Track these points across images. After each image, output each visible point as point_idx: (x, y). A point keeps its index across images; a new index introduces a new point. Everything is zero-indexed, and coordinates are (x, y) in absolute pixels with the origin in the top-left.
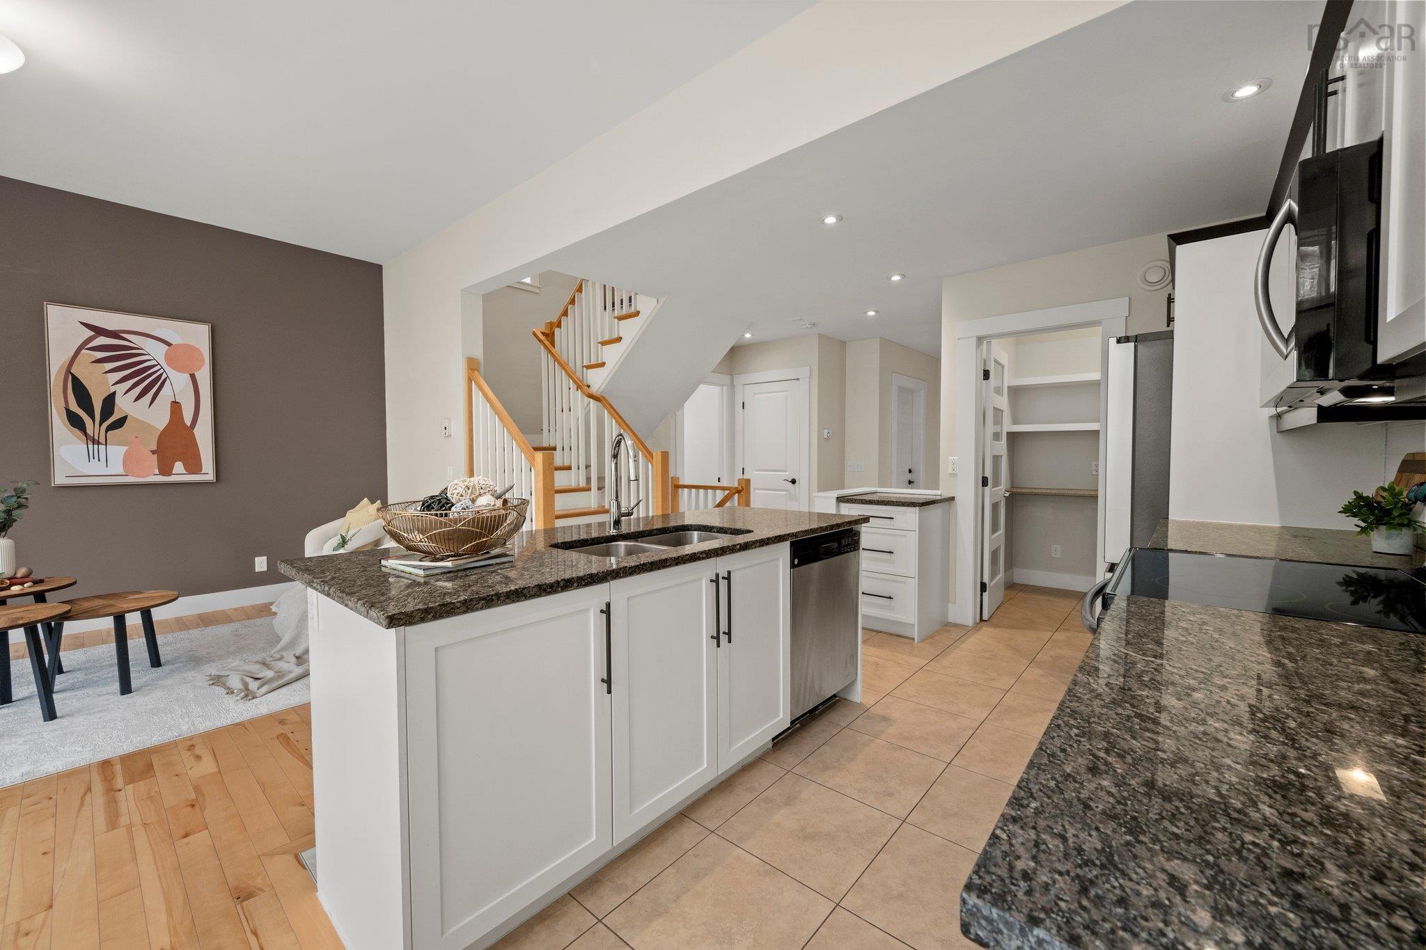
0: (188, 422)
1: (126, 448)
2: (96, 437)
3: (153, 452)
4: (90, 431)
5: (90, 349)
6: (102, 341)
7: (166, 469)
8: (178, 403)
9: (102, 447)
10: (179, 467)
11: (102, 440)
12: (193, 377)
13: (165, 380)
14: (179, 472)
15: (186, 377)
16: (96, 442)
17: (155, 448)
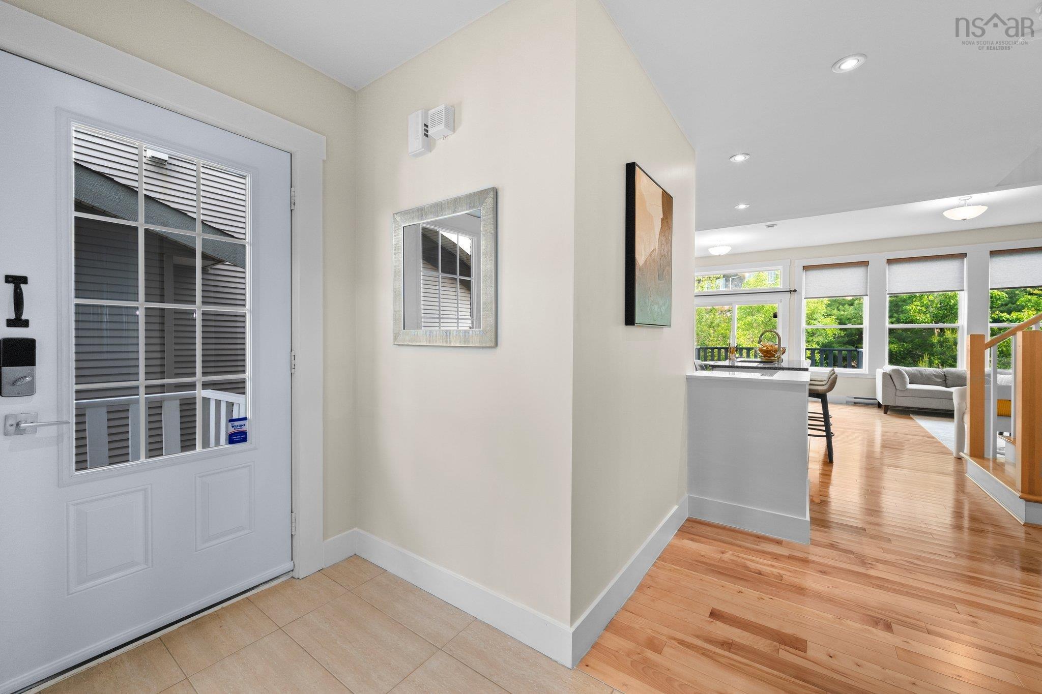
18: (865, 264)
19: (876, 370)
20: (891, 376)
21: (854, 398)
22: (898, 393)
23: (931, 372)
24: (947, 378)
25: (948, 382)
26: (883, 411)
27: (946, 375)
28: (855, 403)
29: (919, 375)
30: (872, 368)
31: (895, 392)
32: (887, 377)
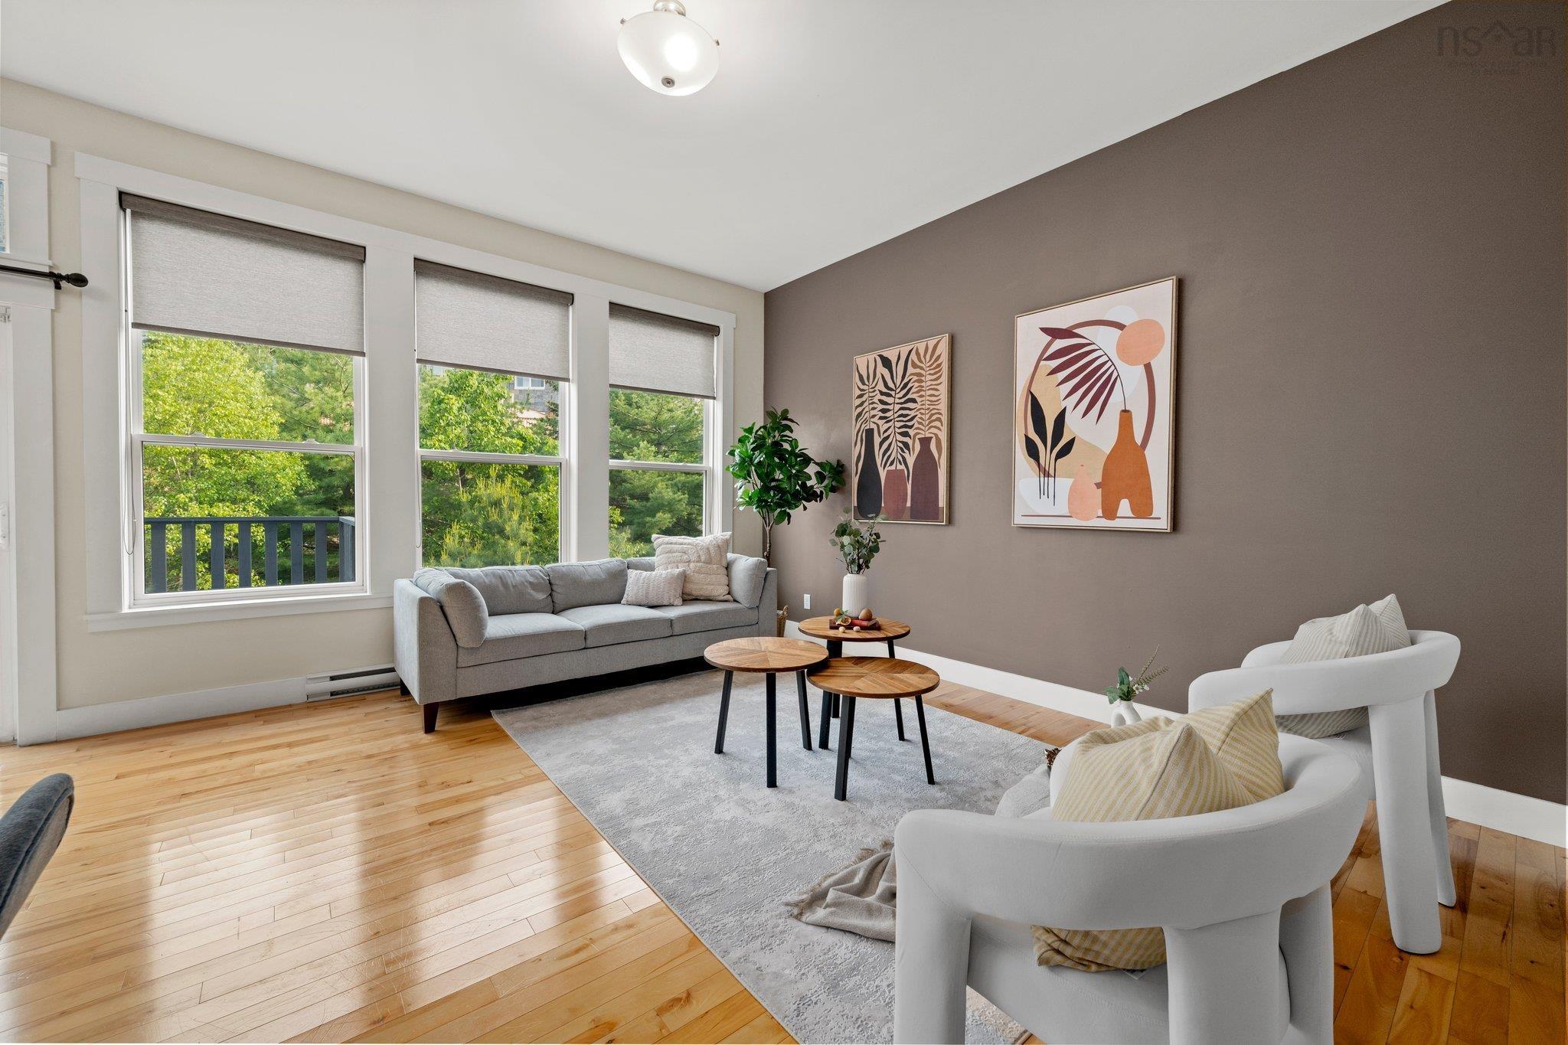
0: (1139, 440)
1: (1071, 481)
2: (1047, 469)
3: (1098, 485)
4: (1042, 461)
5: (1045, 360)
6: (1060, 344)
7: (1110, 512)
8: (1128, 411)
9: (1051, 480)
10: (1124, 507)
11: (1052, 472)
12: (1148, 368)
13: (1116, 379)
14: (1125, 517)
15: (1141, 369)
16: (1047, 474)
17: (1099, 480)
18: (355, 254)
19: (391, 586)
20: (442, 607)
21: (333, 678)
22: (465, 659)
23: (524, 576)
24: (554, 588)
25: (558, 598)
26: (418, 720)
27: (553, 582)
28: (332, 694)
29: (501, 588)
30: (383, 581)
31: (454, 655)
32: (433, 610)
